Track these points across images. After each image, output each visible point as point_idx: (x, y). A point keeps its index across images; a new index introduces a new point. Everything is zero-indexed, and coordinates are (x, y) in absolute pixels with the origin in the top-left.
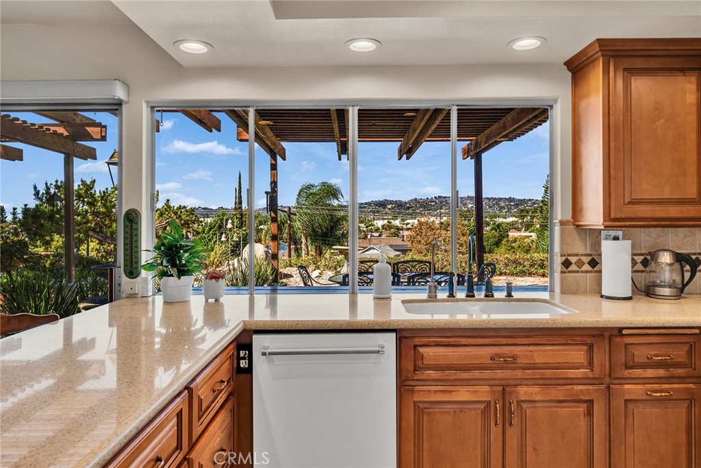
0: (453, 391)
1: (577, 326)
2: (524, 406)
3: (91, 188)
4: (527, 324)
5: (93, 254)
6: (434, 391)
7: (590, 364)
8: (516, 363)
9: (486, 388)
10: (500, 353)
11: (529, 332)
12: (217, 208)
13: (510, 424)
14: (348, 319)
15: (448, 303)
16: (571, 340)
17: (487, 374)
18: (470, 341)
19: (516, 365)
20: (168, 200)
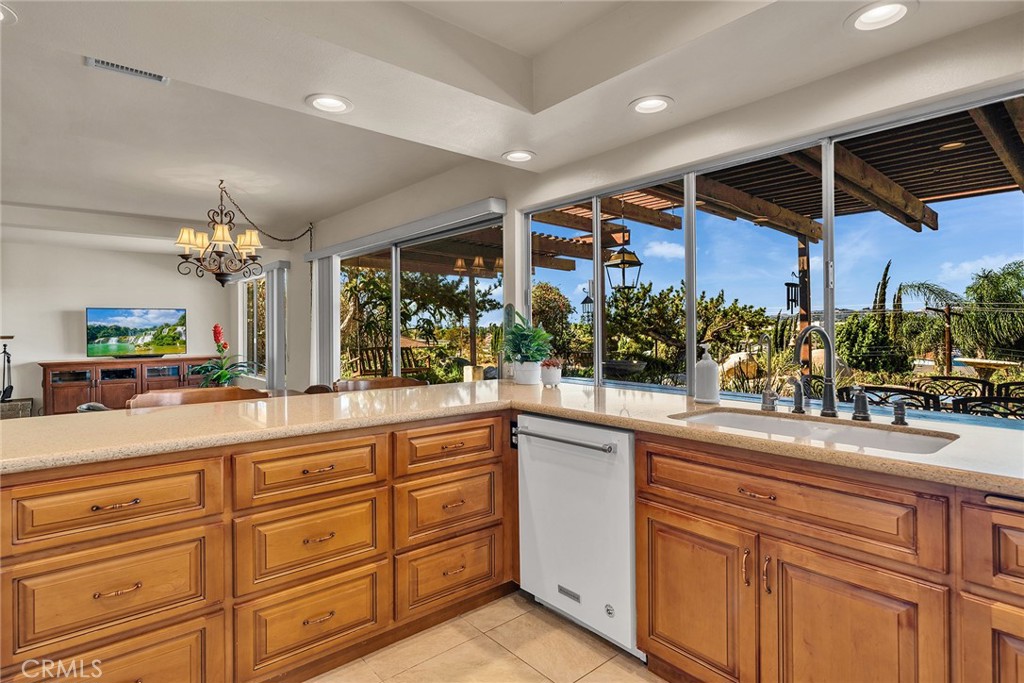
0: (691, 519)
1: (875, 469)
2: (791, 572)
3: (649, 291)
4: (788, 451)
5: (663, 356)
6: (671, 513)
7: (914, 543)
8: (775, 505)
9: (735, 529)
10: (752, 484)
11: (802, 465)
12: (861, 309)
13: (769, 591)
14: (593, 411)
15: (786, 420)
16: (871, 492)
17: (734, 509)
18: (712, 460)
19: (774, 508)
20: (736, 300)
